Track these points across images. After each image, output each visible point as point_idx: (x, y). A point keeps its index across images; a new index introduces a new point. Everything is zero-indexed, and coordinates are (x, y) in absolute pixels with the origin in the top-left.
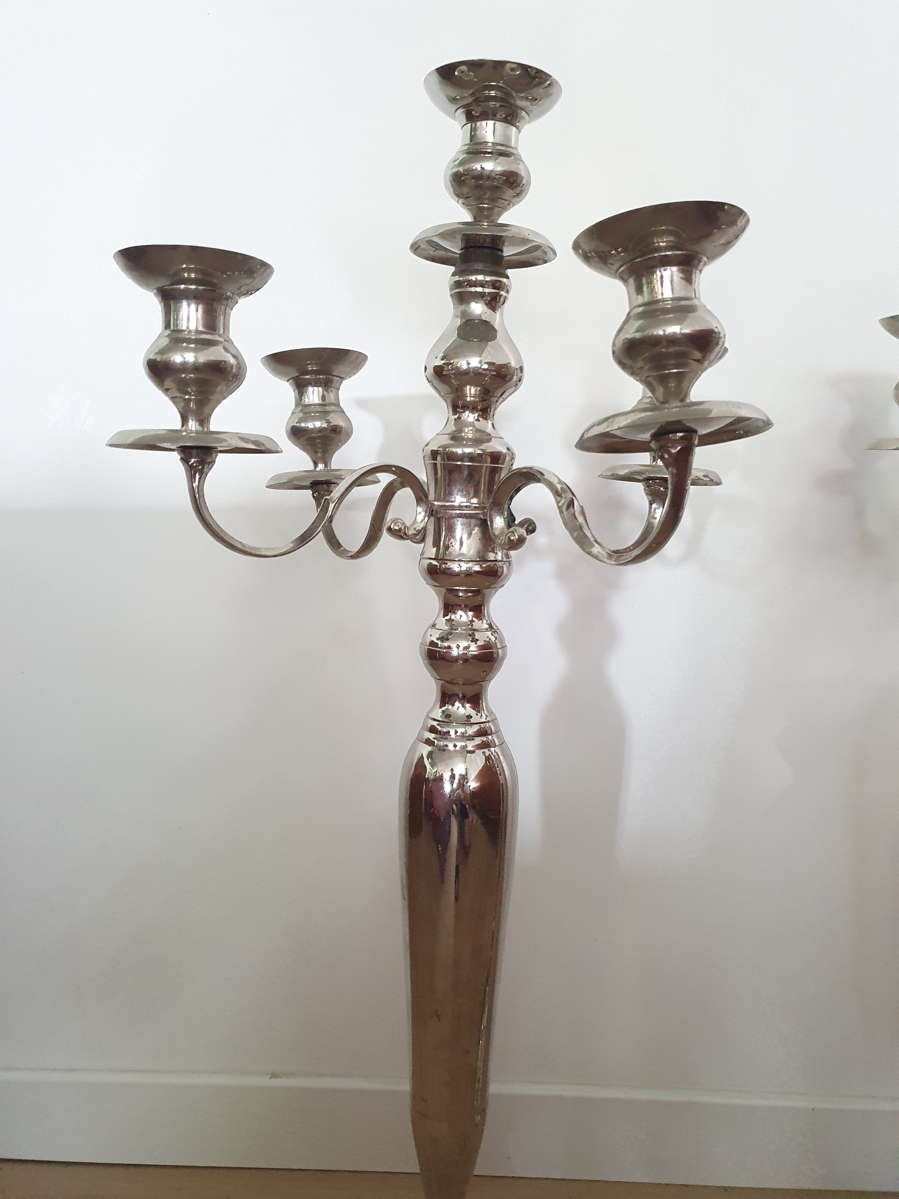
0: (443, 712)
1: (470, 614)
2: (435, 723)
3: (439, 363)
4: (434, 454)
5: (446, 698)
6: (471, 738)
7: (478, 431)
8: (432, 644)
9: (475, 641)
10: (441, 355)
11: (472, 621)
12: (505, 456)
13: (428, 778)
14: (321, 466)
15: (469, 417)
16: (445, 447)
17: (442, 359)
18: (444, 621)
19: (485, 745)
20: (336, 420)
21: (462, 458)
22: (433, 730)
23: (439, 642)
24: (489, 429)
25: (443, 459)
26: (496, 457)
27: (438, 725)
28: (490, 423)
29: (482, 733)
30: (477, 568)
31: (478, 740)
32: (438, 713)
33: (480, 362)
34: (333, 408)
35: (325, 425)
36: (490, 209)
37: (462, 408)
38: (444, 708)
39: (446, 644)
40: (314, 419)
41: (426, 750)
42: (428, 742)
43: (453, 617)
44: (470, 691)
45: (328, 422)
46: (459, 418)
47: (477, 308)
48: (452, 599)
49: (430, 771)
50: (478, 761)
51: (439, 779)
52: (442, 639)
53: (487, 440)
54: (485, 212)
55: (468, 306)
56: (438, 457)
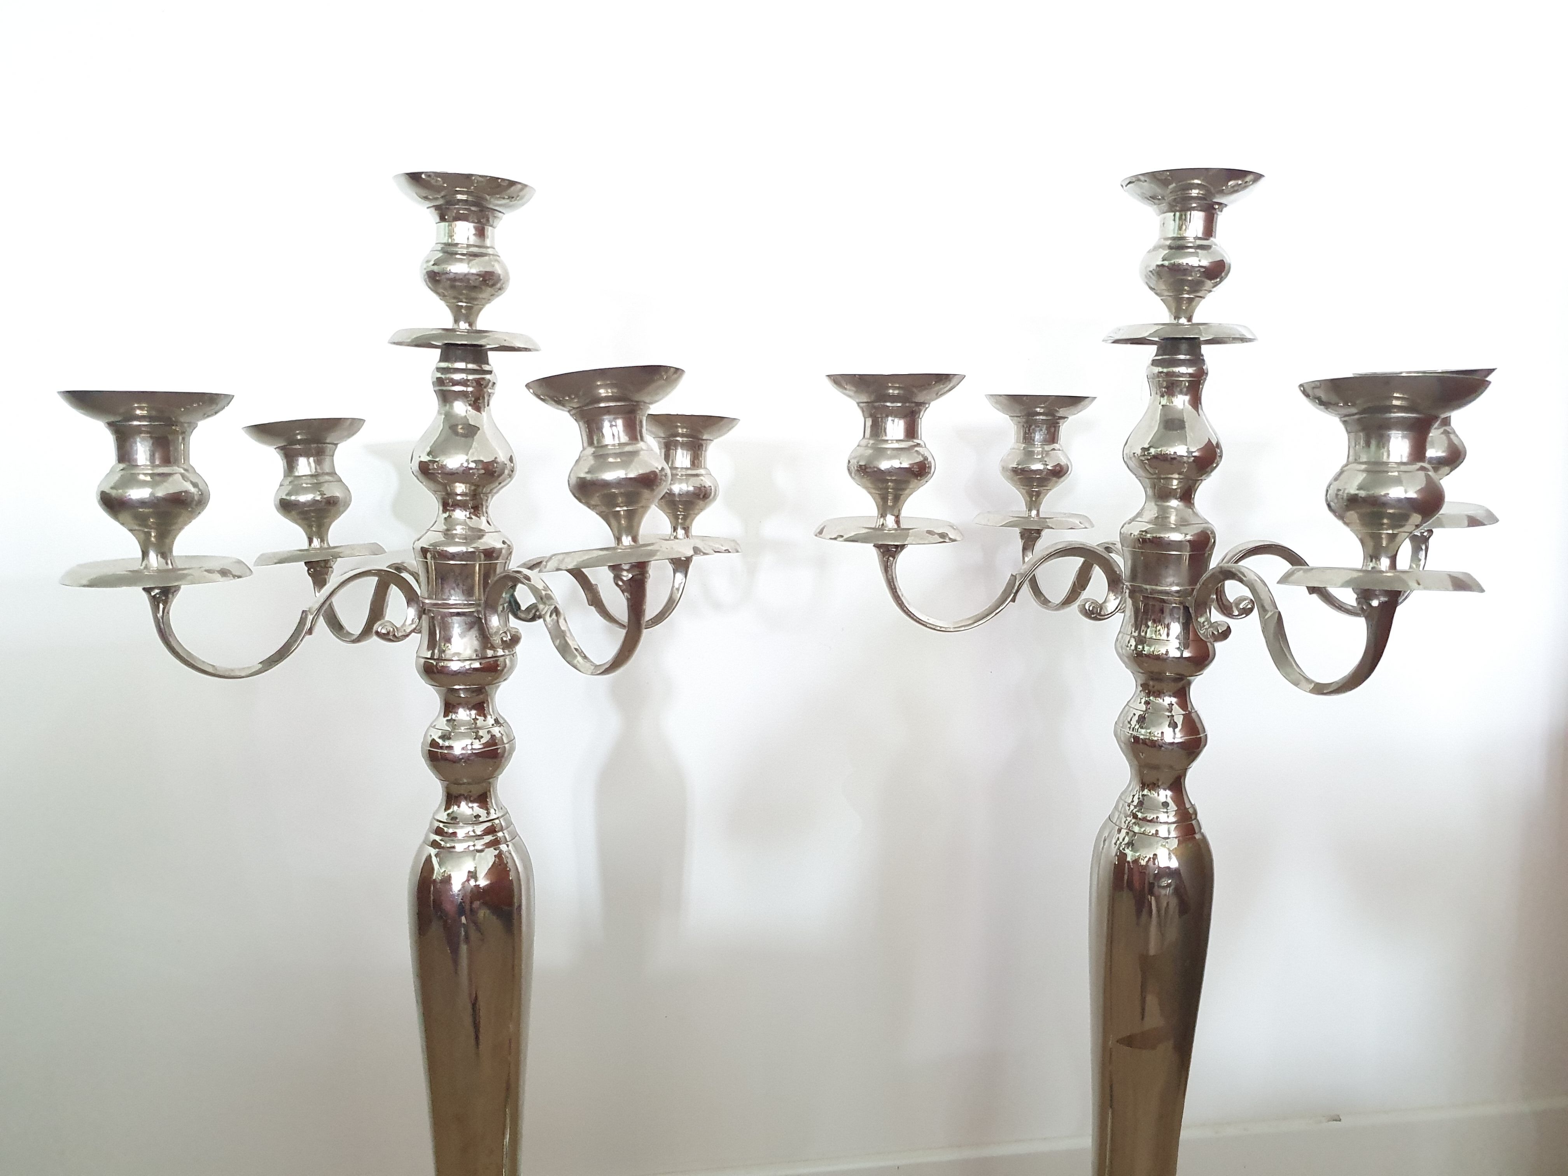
0: (448, 815)
1: (473, 712)
2: (441, 825)
3: (425, 458)
4: (424, 551)
5: (451, 799)
6: (479, 837)
7: (471, 529)
8: (434, 743)
9: (479, 737)
10: (428, 449)
11: (475, 719)
12: (501, 549)
13: (435, 880)
14: (316, 543)
15: (459, 514)
16: (435, 545)
17: (428, 454)
18: (445, 722)
19: (495, 843)
20: (333, 491)
21: (453, 556)
22: (439, 831)
23: (440, 742)
24: (484, 525)
25: (434, 557)
26: (490, 554)
27: (444, 826)
28: (484, 519)
29: (491, 831)
30: (477, 665)
31: (488, 838)
32: (443, 816)
33: (467, 461)
34: (327, 478)
35: (318, 498)
36: (469, 308)
37: (452, 506)
38: (450, 811)
39: (447, 744)
40: (306, 490)
41: (433, 851)
42: (435, 844)
43: (454, 717)
44: (476, 790)
45: (322, 494)
46: (450, 516)
47: (460, 408)
48: (452, 699)
49: (438, 871)
50: (489, 858)
51: (447, 880)
52: (444, 737)
53: (480, 537)
54: (463, 311)
55: (452, 407)
56: (429, 555)
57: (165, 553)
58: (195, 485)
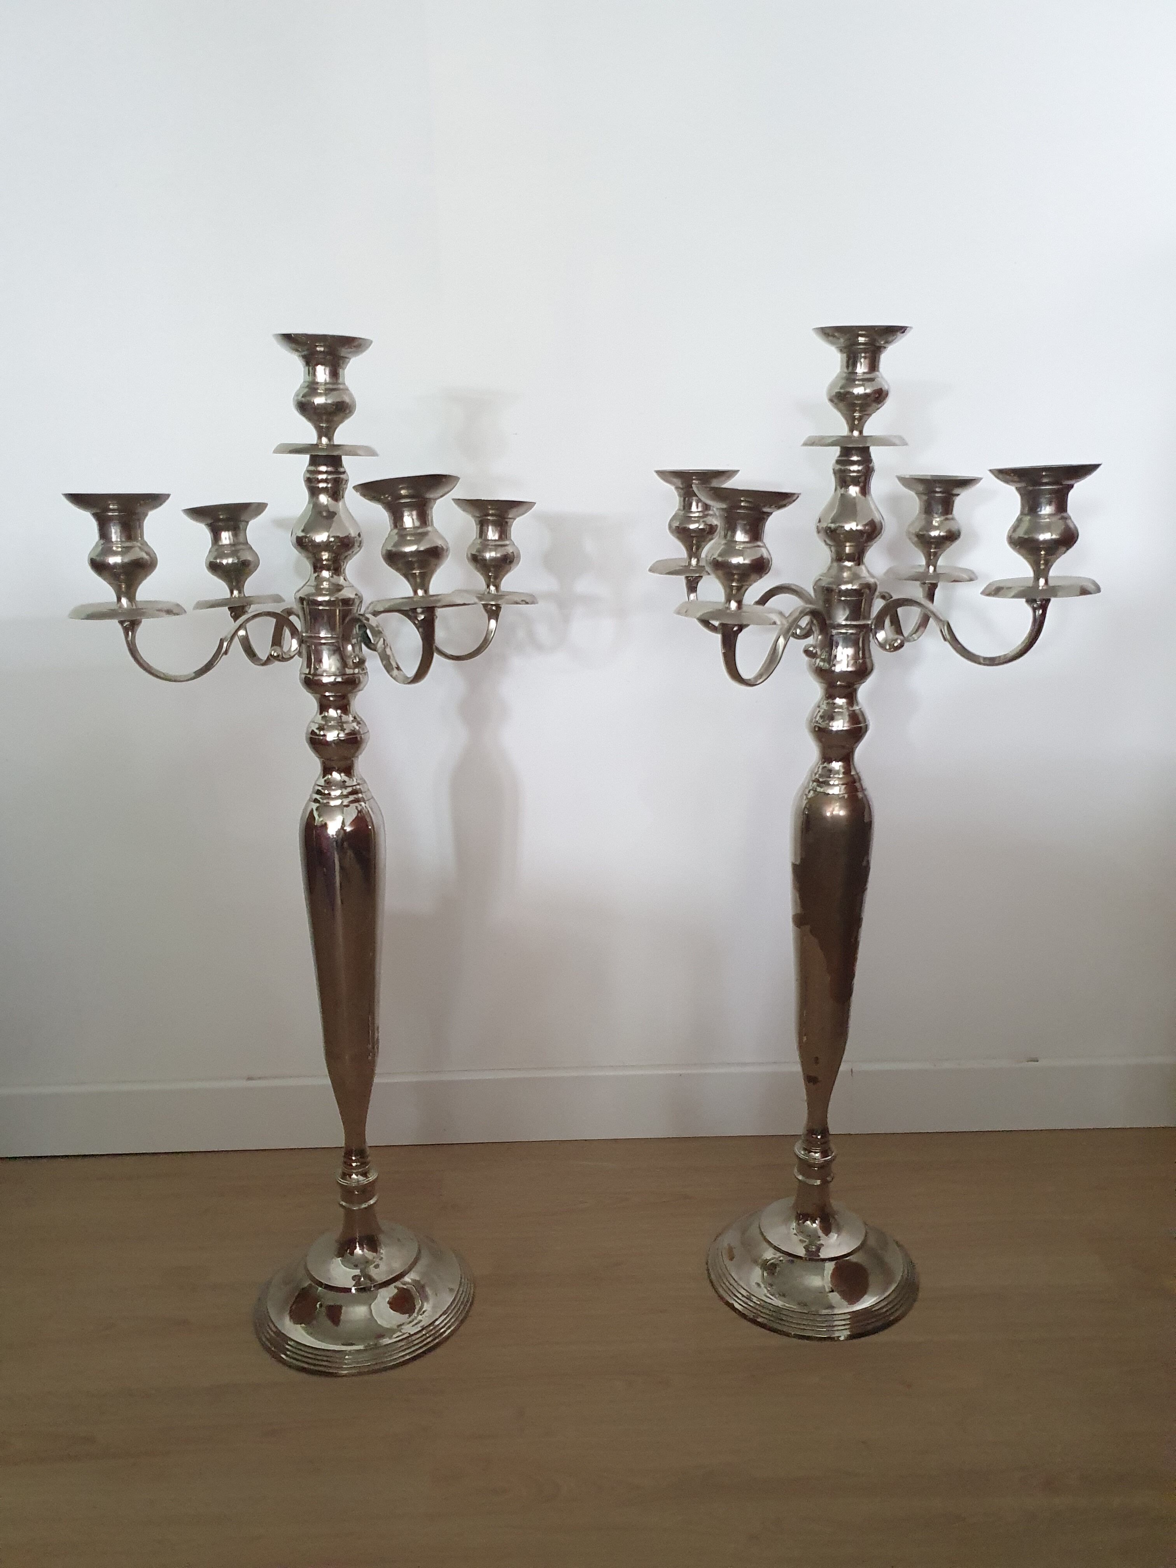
0: (325, 781)
1: (339, 711)
2: (320, 788)
3: (301, 534)
4: (302, 600)
5: (327, 770)
6: (346, 796)
7: (333, 584)
8: (313, 732)
9: (343, 730)
10: (302, 528)
11: (341, 717)
12: (354, 600)
13: (316, 826)
14: (236, 593)
15: (325, 574)
16: (308, 595)
17: (303, 531)
18: (321, 718)
19: (357, 801)
20: (247, 556)
21: (321, 603)
22: (318, 792)
23: (317, 731)
24: (341, 581)
25: (308, 604)
26: (347, 602)
27: (322, 789)
28: (342, 578)
29: (354, 792)
30: (339, 679)
31: (352, 798)
32: (322, 782)
33: (329, 537)
34: (241, 547)
35: (236, 561)
36: (327, 428)
37: (320, 568)
38: (326, 778)
39: (322, 733)
40: (227, 556)
41: (315, 806)
42: (316, 801)
43: (326, 714)
44: (343, 764)
45: (238, 558)
46: (318, 576)
47: (323, 499)
48: (325, 702)
49: (318, 820)
50: (352, 813)
51: (325, 826)
52: (321, 728)
53: (340, 590)
54: (324, 430)
55: (318, 498)
56: (305, 603)
57: (131, 598)
58: (147, 554)
